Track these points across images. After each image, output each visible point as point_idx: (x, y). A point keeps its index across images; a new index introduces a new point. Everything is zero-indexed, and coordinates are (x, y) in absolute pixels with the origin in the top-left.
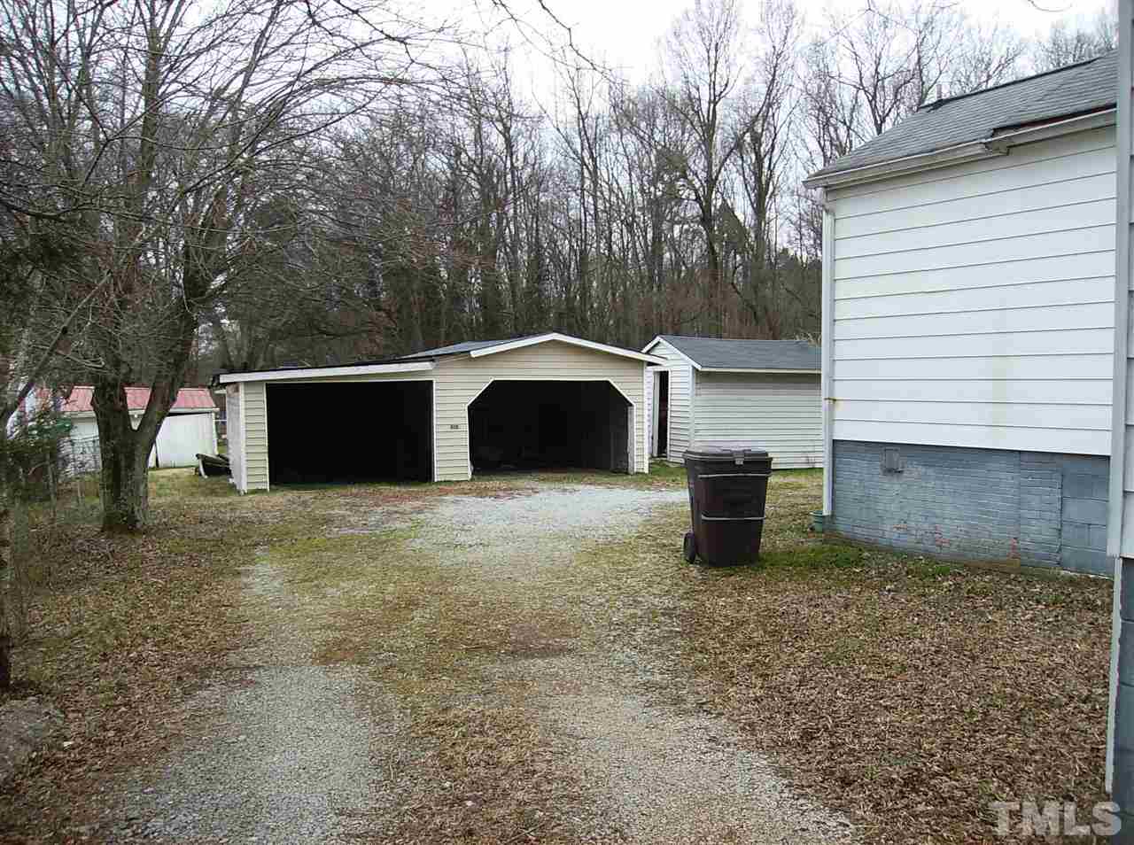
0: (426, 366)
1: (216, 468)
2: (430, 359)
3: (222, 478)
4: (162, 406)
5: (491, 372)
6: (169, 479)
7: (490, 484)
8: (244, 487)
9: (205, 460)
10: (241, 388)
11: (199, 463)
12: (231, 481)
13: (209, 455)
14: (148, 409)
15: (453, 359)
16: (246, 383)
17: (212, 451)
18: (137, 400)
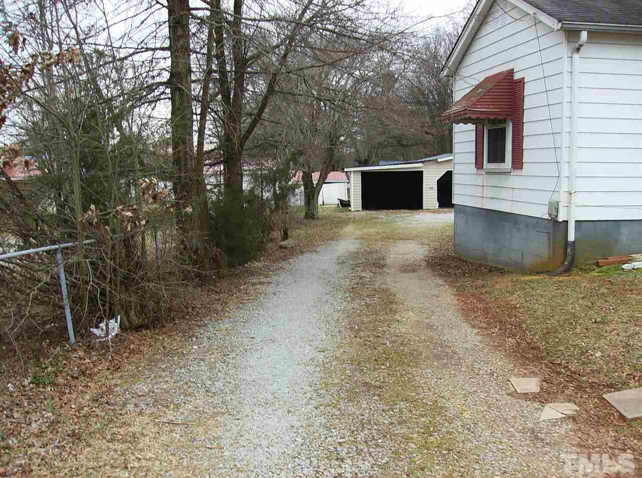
0: (421, 165)
1: (345, 204)
2: (422, 162)
3: (347, 208)
4: (323, 180)
5: (446, 167)
6: (328, 208)
7: (444, 210)
8: (353, 210)
9: (341, 201)
10: (352, 173)
11: (338, 202)
12: (350, 208)
13: (344, 199)
14: (318, 181)
15: (431, 162)
16: (354, 171)
17: (345, 198)
18: (316, 176)
